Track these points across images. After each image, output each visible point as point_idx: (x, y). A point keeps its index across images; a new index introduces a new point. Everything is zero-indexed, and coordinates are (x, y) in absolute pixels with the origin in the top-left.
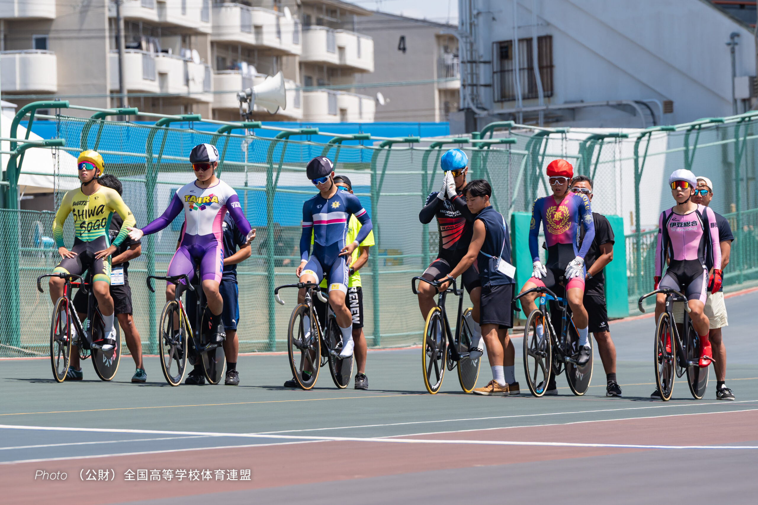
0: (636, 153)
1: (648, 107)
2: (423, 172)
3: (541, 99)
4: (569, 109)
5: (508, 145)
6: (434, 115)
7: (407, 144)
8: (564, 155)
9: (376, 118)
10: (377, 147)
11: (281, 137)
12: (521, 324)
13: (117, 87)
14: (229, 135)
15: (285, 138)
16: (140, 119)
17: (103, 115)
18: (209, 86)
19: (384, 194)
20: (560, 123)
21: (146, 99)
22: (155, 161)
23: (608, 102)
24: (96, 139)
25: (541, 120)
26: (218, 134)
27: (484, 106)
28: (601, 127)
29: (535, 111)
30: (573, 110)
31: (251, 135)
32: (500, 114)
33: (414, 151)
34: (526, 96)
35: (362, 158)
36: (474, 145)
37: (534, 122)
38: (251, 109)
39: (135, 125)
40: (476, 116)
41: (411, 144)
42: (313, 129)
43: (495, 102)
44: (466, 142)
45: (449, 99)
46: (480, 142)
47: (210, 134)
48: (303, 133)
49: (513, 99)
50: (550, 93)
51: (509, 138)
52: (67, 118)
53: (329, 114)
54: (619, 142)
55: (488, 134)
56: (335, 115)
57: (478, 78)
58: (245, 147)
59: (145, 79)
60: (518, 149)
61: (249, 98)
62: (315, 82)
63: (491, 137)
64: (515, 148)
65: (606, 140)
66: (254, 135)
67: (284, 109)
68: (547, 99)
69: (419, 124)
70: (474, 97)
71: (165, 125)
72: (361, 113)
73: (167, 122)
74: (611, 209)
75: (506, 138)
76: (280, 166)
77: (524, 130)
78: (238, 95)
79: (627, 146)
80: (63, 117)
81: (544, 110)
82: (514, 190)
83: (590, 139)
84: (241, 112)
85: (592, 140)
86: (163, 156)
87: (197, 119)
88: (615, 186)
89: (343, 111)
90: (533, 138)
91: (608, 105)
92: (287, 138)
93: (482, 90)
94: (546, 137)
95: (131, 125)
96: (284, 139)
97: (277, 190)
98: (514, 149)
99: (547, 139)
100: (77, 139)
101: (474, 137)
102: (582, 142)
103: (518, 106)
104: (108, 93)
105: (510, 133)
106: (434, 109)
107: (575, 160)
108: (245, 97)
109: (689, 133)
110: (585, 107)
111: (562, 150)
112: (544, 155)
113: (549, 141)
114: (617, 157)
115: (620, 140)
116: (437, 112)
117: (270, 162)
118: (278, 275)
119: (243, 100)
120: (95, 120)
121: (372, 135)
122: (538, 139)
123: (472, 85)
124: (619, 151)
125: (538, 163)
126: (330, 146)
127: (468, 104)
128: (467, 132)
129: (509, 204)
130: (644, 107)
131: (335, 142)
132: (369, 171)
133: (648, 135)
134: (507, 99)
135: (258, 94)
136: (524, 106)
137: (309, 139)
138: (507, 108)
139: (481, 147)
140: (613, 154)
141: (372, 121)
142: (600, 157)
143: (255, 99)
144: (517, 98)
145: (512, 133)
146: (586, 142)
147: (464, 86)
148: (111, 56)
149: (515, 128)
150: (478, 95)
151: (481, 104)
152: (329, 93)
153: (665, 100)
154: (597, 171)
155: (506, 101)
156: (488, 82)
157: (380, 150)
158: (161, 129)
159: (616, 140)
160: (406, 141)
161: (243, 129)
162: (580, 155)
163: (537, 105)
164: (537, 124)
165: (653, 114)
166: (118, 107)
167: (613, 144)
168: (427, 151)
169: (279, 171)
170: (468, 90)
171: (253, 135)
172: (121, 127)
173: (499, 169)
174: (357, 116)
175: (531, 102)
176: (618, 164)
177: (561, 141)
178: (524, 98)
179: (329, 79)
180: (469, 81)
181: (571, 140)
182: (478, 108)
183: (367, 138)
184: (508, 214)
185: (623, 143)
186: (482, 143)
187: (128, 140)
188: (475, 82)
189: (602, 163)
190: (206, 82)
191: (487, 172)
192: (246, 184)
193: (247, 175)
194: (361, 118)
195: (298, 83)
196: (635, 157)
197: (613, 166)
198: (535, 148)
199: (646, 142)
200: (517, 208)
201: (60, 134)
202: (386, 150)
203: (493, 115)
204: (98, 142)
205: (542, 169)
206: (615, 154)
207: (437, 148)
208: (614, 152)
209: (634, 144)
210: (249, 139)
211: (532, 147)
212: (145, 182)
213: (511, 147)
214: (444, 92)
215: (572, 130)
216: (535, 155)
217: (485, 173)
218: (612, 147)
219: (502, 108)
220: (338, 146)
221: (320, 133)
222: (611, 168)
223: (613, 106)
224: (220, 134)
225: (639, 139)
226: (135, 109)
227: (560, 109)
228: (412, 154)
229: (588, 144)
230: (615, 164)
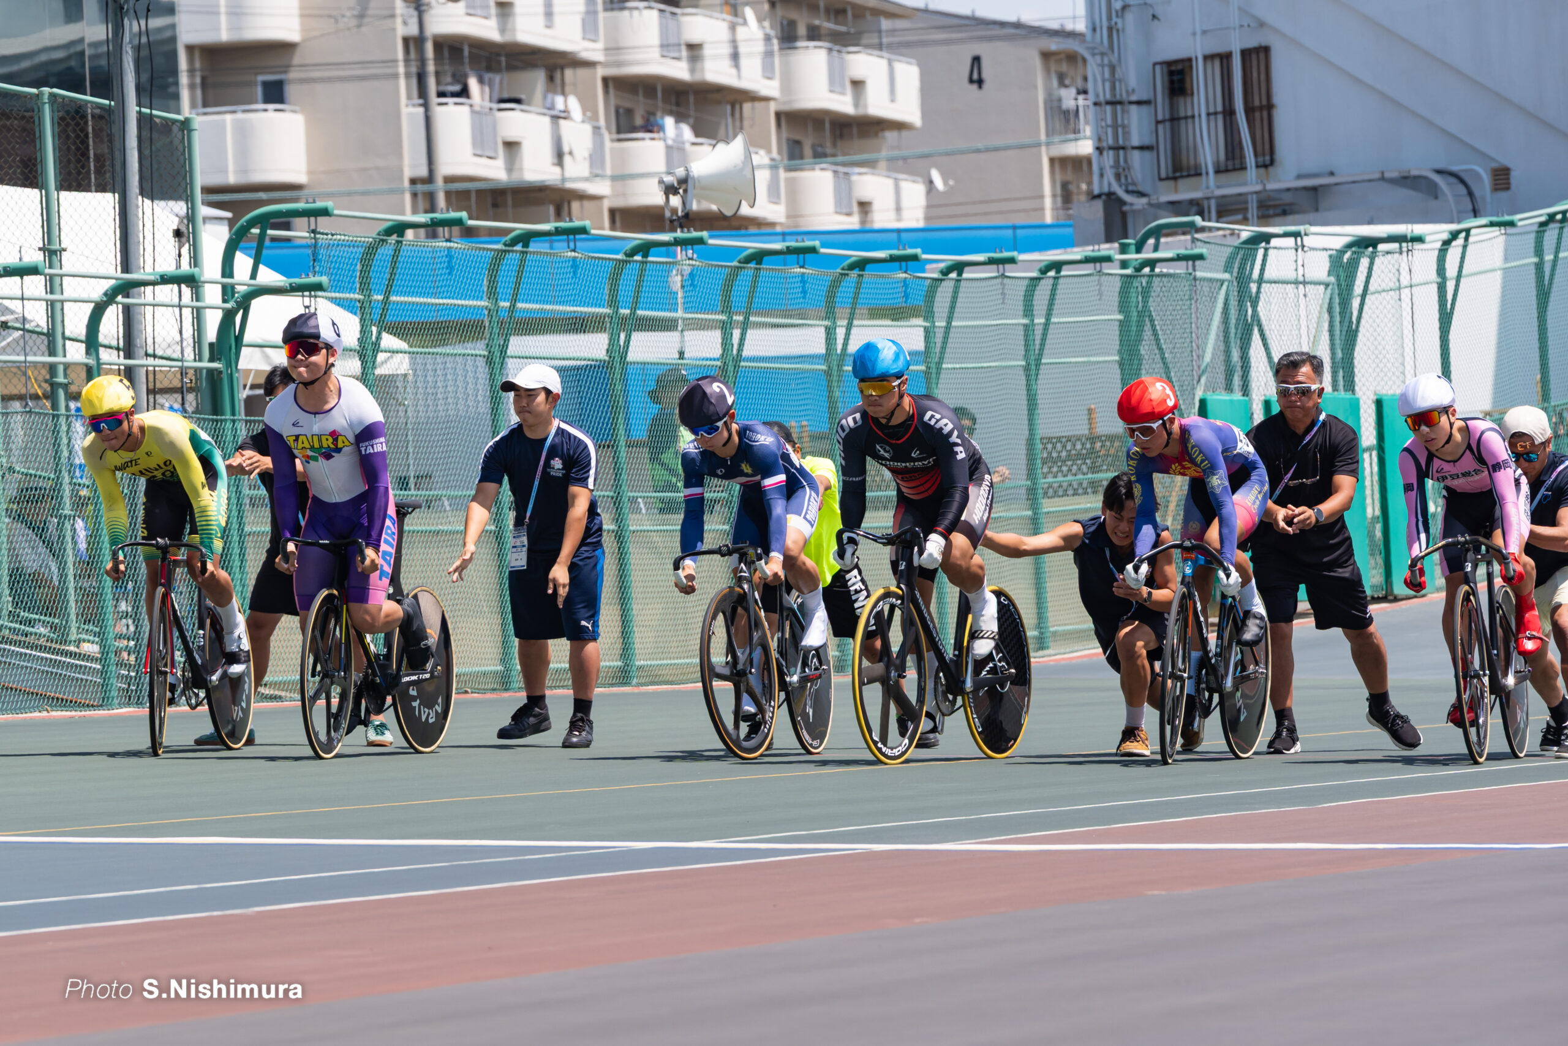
1: (1462, 181)
2: (1025, 321)
3: (1252, 172)
4: (1306, 189)
5: (1190, 263)
6: (1042, 209)
7: (994, 267)
8: (1301, 279)
9: (927, 218)
10: (935, 275)
11: (748, 260)
13: (423, 172)
14: (645, 260)
16: (469, 233)
17: (399, 229)
18: (602, 165)
19: (950, 366)
20: (1290, 218)
21: (480, 193)
22: (504, 314)
23: (1383, 173)
24: (388, 276)
25: (1253, 212)
26: (624, 258)
27: (1141, 188)
28: (1370, 222)
29: (1240, 195)
30: (1314, 191)
31: (689, 259)
32: (1173, 203)
33: (1006, 281)
34: (1222, 168)
35: (906, 296)
36: (1124, 264)
37: (1240, 217)
38: (688, 207)
39: (463, 246)
40: (1126, 208)
41: (1001, 267)
42: (808, 243)
43: (1161, 179)
44: (1108, 259)
45: (1070, 175)
46: (1136, 260)
47: (609, 259)
48: (790, 251)
49: (1196, 173)
50: (1268, 159)
51: (1192, 249)
52: (330, 236)
53: (837, 213)
54: (1408, 251)
55: (1151, 241)
56: (849, 214)
57: (1127, 134)
58: (676, 281)
59: (475, 155)
60: (1211, 270)
61: (684, 186)
62: (808, 151)
63: (1156, 249)
64: (1205, 269)
65: (1381, 247)
66: (695, 258)
67: (752, 206)
68: (1262, 170)
69: (1014, 228)
70: (1121, 170)
71: (521, 244)
72: (898, 209)
73: (526, 238)
75: (1186, 249)
76: (747, 319)
77: (1221, 233)
78: (661, 182)
79: (1424, 259)
80: (323, 234)
81: (1257, 193)
82: (1204, 352)
83: (1349, 246)
84: (668, 214)
85: (1354, 249)
86: (519, 305)
87: (583, 230)
88: (1401, 337)
89: (864, 207)
90: (1238, 248)
91: (1383, 179)
92: (760, 262)
93: (1136, 157)
94: (1263, 244)
95: (456, 245)
96: (752, 265)
97: (742, 364)
98: (1201, 271)
99: (1266, 249)
100: (352, 277)
101: (1124, 249)
102: (1333, 253)
103: (1208, 188)
104: (406, 184)
105: (1194, 240)
106: (1042, 197)
107: (1322, 287)
108: (676, 185)
109: (1543, 229)
110: (1336, 184)
111: (1296, 270)
112: (1261, 281)
113: (1271, 252)
114: (1405, 281)
115: (1410, 248)
116: (1048, 202)
117: (727, 308)
119: (670, 190)
120: (385, 238)
121: (924, 252)
122: (1248, 249)
123: (1116, 148)
124: (1407, 269)
125: (1250, 297)
126: (842, 274)
127: (1110, 185)
128: (1109, 239)
129: (1196, 378)
130: (1453, 180)
131: (852, 267)
132: (920, 321)
133: (1463, 235)
134: (1185, 173)
135: (700, 179)
136: (1218, 187)
137: (801, 263)
138: (1186, 192)
139: (1139, 269)
140: (1397, 274)
141: (921, 224)
142: (1372, 280)
143: (694, 187)
144: (1203, 171)
145: (1198, 240)
146: (1341, 252)
147: (1099, 149)
148: (410, 113)
149: (1202, 230)
150: (1128, 167)
151: (1134, 184)
152: (835, 172)
153: (1494, 165)
154: (1366, 308)
155: (1182, 177)
156: (1147, 141)
158: (513, 251)
159: (1401, 248)
160: (991, 262)
161: (672, 248)
162: (1332, 279)
163: (1245, 184)
164: (1245, 221)
165: (1470, 194)
166: (426, 212)
167: (1396, 256)
168: (1032, 279)
169: (745, 326)
170: (1109, 158)
171: (692, 259)
172: (434, 250)
173: (1174, 310)
174: (892, 215)
175: (1233, 177)
176: (1406, 293)
177: (1293, 252)
178: (1218, 172)
179: (834, 145)
180: (1111, 142)
181: (1312, 249)
182: (1127, 192)
183: (915, 258)
184: (1193, 399)
185: (1416, 253)
186: (1139, 261)
187: (449, 274)
188: (1121, 142)
189: (1377, 292)
190: (596, 158)
191: (1150, 316)
192: (681, 355)
193: (683, 336)
194: (899, 220)
195: (775, 154)
196: (1439, 280)
197: (1397, 298)
198: (1242, 267)
199: (1460, 250)
200: (1212, 387)
201: (317, 269)
202: (952, 279)
203: (1159, 206)
204: (391, 280)
205: (1259, 309)
206: (1399, 274)
207: (1052, 273)
208: (1398, 270)
209: (1436, 253)
210: (685, 267)
211: (1236, 265)
212: (484, 356)
213: (1197, 268)
214: (1060, 163)
215: (1314, 229)
216: (1243, 280)
217: (1147, 319)
218: (1393, 261)
219: (1176, 191)
220: (859, 275)
221: (823, 250)
222: (1392, 302)
223: (1393, 181)
224: (628, 258)
225: (1446, 243)
226: (462, 215)
227: (1288, 190)
228: (1003, 285)
229: (1348, 255)
230: (1400, 295)
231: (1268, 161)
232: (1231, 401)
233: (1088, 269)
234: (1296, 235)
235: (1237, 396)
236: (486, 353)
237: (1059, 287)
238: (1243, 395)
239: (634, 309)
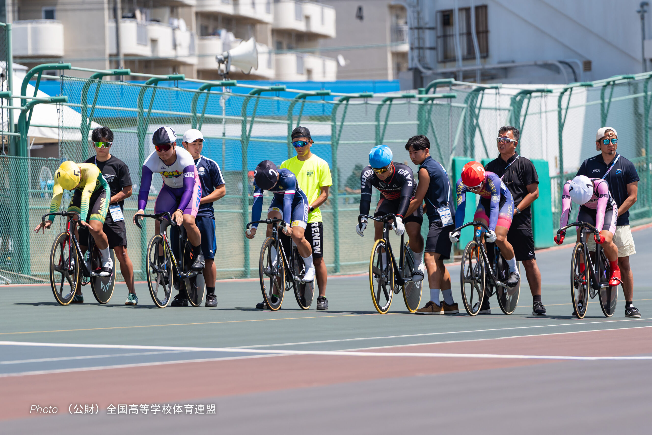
0: (560, 105)
1: (570, 66)
2: (376, 123)
3: (478, 60)
4: (502, 68)
5: (449, 99)
6: (387, 74)
7: (362, 99)
8: (498, 107)
9: (337, 78)
10: (337, 102)
11: (254, 93)
13: (114, 51)
14: (208, 92)
15: (257, 94)
16: (134, 78)
17: (100, 76)
18: (194, 50)
19: (342, 142)
20: (495, 81)
21: (139, 61)
22: (145, 115)
23: (535, 62)
24: (94, 96)
25: (478, 77)
26: (199, 91)
27: (430, 66)
29: (473, 70)
30: (506, 69)
31: (228, 92)
32: (442, 73)
33: (368, 105)
34: (465, 57)
35: (324, 111)
36: (420, 99)
37: (472, 80)
38: (228, 69)
39: (128, 84)
40: (423, 74)
41: (366, 99)
42: (281, 86)
43: (438, 62)
44: (413, 97)
45: (400, 60)
46: (425, 97)
47: (193, 92)
48: (273, 90)
49: (454, 60)
50: (485, 54)
51: (450, 93)
52: (69, 78)
53: (298, 73)
55: (432, 90)
56: (302, 74)
57: (424, 42)
58: (222, 102)
59: (138, 44)
60: (458, 103)
61: (226, 60)
62: (285, 46)
63: (434, 92)
64: (455, 102)
65: (534, 94)
66: (231, 92)
67: (256, 69)
68: (483, 60)
69: (374, 82)
70: (421, 58)
71: (154, 84)
72: (324, 73)
73: (156, 81)
74: (538, 154)
75: (448, 93)
76: (253, 119)
77: (463, 87)
78: (217, 58)
79: (552, 100)
80: (66, 77)
81: (480, 69)
82: (454, 138)
83: (519, 94)
84: (219, 72)
85: (522, 95)
86: (153, 111)
87: (181, 79)
88: (541, 134)
89: (309, 72)
90: (470, 94)
91: (536, 65)
92: (259, 94)
94: (481, 92)
95: (125, 84)
96: (256, 96)
97: (251, 139)
99: (483, 94)
100: (78, 96)
101: (420, 92)
102: (513, 97)
103: (459, 66)
104: (107, 57)
105: (451, 89)
106: (387, 69)
107: (507, 112)
108: (223, 59)
109: (605, 88)
110: (516, 66)
111: (496, 103)
112: (480, 108)
113: (485, 96)
114: (543, 109)
115: (546, 95)
116: (390, 72)
117: (244, 115)
119: (221, 62)
120: (93, 79)
121: (332, 92)
122: (475, 94)
123: (419, 48)
124: (544, 104)
125: (475, 115)
126: (296, 101)
127: (416, 64)
128: (414, 88)
129: (451, 150)
130: (566, 66)
131: (300, 97)
132: (330, 123)
133: (569, 90)
134: (449, 60)
135: (234, 57)
136: (463, 66)
137: (278, 95)
138: (449, 68)
139: (426, 101)
140: (540, 106)
141: (334, 80)
142: (529, 109)
143: (231, 61)
144: (457, 59)
145: (453, 90)
146: (516, 96)
147: (411, 49)
148: (110, 25)
149: (455, 85)
150: (424, 57)
151: (427, 64)
152: (297, 56)
153: (585, 60)
154: (526, 121)
156: (433, 45)
157: (339, 104)
158: (150, 87)
159: (542, 95)
160: (361, 97)
161: (221, 87)
162: (511, 108)
163: (475, 65)
164: (475, 82)
165: (574, 72)
166: (115, 69)
167: (540, 98)
168: (379, 105)
169: (252, 122)
170: (416, 52)
172: (117, 86)
173: (441, 120)
174: (321, 76)
175: (470, 62)
176: (543, 115)
177: (494, 96)
178: (464, 59)
179: (297, 43)
180: (416, 45)
181: (503, 95)
182: (424, 67)
183: (328, 94)
184: (449, 159)
185: (548, 97)
186: (427, 98)
187: (122, 96)
188: (421, 45)
189: (532, 114)
190: (191, 47)
191: (431, 122)
192: (224, 134)
193: (224, 126)
195: (270, 47)
196: (559, 109)
198: (472, 102)
199: (568, 96)
200: (458, 155)
201: (63, 92)
202: (344, 104)
203: (436, 74)
204: (96, 98)
205: (479, 120)
207: (388, 103)
209: (557, 98)
210: (226, 96)
211: (470, 101)
212: (137, 133)
213: (452, 101)
214: (396, 55)
215: (504, 86)
216: (472, 108)
217: (430, 124)
218: (538, 101)
219: (445, 67)
220: (303, 101)
221: (287, 90)
222: (538, 119)
223: (540, 66)
224: (201, 91)
225: (562, 93)
226: (129, 70)
227: (494, 69)
228: (366, 107)
229: (518, 98)
230: (541, 116)
233: (404, 101)
237: (391, 108)
239: (203, 114)
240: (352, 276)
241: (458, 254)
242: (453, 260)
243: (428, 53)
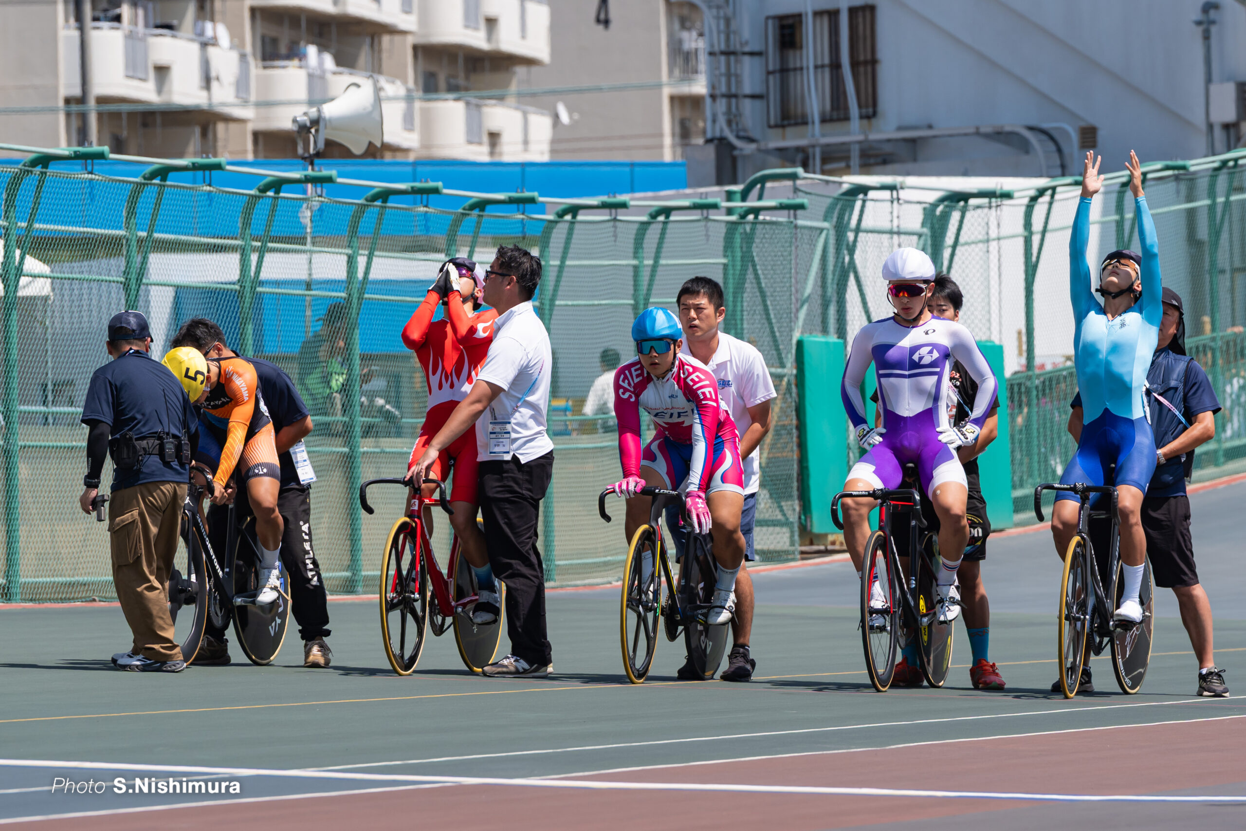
0: (1028, 224)
1: (1052, 138)
2: (635, 262)
3: (855, 123)
4: (906, 140)
5: (792, 212)
6: (661, 147)
7: (607, 211)
8: (895, 229)
9: (553, 151)
10: (551, 217)
11: (374, 198)
12: (815, 541)
13: (77, 91)
14: (276, 195)
15: (380, 200)
17: (46, 161)
18: (247, 90)
19: (562, 303)
20: (889, 167)
21: (131, 115)
22: (142, 240)
23: (978, 128)
24: (31, 205)
25: (855, 161)
26: (258, 193)
27: (751, 134)
28: (966, 173)
29: (843, 144)
30: (913, 142)
31: (319, 196)
32: (780, 150)
33: (618, 224)
34: (828, 117)
36: (730, 211)
37: (843, 165)
38: (319, 146)
39: (104, 179)
40: (736, 153)
41: (613, 211)
42: (431, 184)
43: (770, 127)
44: (715, 206)
45: (688, 113)
46: (742, 207)
47: (243, 194)
48: (414, 191)
49: (803, 121)
51: (794, 198)
53: (470, 142)
54: (997, 206)
55: (756, 190)
56: (480, 143)
57: (739, 83)
58: (306, 216)
59: (128, 76)
60: (811, 219)
61: (316, 125)
62: (442, 83)
63: (760, 198)
64: (806, 218)
65: (972, 202)
66: (324, 195)
68: (865, 122)
69: (632, 165)
70: (732, 117)
71: (159, 177)
72: (526, 142)
73: (164, 173)
74: (980, 329)
75: (788, 198)
76: (371, 253)
77: (822, 185)
79: (1012, 214)
81: (860, 142)
83: (942, 200)
84: (300, 151)
85: (946, 203)
86: (156, 235)
87: (218, 167)
88: (988, 287)
89: (494, 137)
90: (837, 200)
91: (978, 133)
92: (385, 201)
93: (747, 104)
94: (861, 196)
95: (97, 177)
96: (378, 203)
97: (367, 295)
98: (802, 219)
99: (864, 201)
101: (730, 196)
102: (927, 206)
103: (813, 136)
104: (61, 103)
105: (796, 191)
106: (661, 135)
107: (915, 238)
108: (308, 124)
109: (1124, 189)
110: (935, 137)
111: (892, 221)
112: (858, 230)
113: (869, 204)
114: (993, 234)
115: (999, 203)
116: (667, 140)
117: (354, 243)
118: (368, 453)
119: (303, 128)
120: (30, 169)
121: (541, 195)
122: (847, 200)
123: (729, 96)
124: (995, 223)
125: (848, 245)
126: (463, 214)
127: (722, 130)
128: (720, 182)
130: (1044, 137)
131: (472, 207)
133: (1049, 192)
134: (792, 122)
135: (330, 120)
136: (823, 135)
137: (425, 203)
138: (793, 139)
139: (743, 216)
140: (986, 228)
141: (545, 158)
142: (962, 233)
143: (326, 127)
144: (810, 120)
145: (800, 191)
146: (935, 206)
147: (713, 97)
148: (66, 35)
149: (805, 180)
150: (739, 115)
151: (745, 130)
152: (468, 104)
153: (1083, 124)
154: (956, 258)
155: (790, 125)
156: (758, 90)
157: (556, 222)
158: (151, 184)
159: (990, 203)
160: (604, 206)
161: (304, 185)
162: (925, 230)
163: (848, 133)
164: (848, 168)
165: (1059, 150)
167: (986, 210)
168: (643, 223)
169: (370, 258)
170: (721, 105)
171: (321, 196)
173: (775, 256)
174: (520, 147)
175: (837, 126)
176: (993, 245)
177: (889, 204)
178: (824, 120)
179: (467, 78)
180: (723, 89)
181: (907, 202)
182: (738, 137)
183: (532, 200)
184: (791, 340)
185: (1004, 208)
186: (744, 209)
187: (91, 202)
188: (733, 90)
189: (966, 244)
190: (242, 84)
191: (753, 261)
192: (309, 287)
193: (310, 269)
194: (526, 150)
195: (411, 84)
196: (1026, 234)
197: (985, 249)
198: (841, 217)
199: (1046, 206)
200: (808, 328)
202: (567, 221)
203: (767, 152)
204: (35, 209)
205: (855, 257)
206: (988, 228)
207: (661, 218)
208: (987, 224)
209: (1023, 209)
210: (315, 203)
211: (835, 215)
212: (121, 283)
213: (798, 216)
214: (679, 101)
215: (911, 180)
216: (841, 229)
217: (750, 264)
218: (983, 215)
219: (784, 138)
220: (479, 216)
221: (446, 191)
222: (981, 254)
223: (987, 136)
224: (261, 194)
225: (1034, 199)
226: (106, 149)
227: (889, 141)
228: (615, 227)
229: (940, 209)
230: (988, 247)
231: (871, 110)
232: (827, 343)
233: (695, 216)
234: (892, 188)
235: (833, 338)
236: (123, 280)
237: (668, 231)
238: (839, 338)
239: (265, 241)
240: (581, 591)
241: (808, 542)
242: (799, 556)
243: (747, 106)
